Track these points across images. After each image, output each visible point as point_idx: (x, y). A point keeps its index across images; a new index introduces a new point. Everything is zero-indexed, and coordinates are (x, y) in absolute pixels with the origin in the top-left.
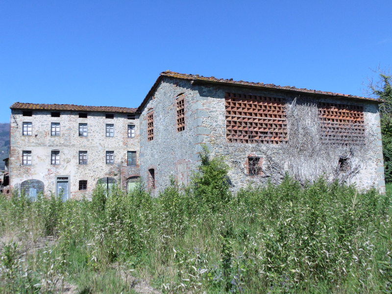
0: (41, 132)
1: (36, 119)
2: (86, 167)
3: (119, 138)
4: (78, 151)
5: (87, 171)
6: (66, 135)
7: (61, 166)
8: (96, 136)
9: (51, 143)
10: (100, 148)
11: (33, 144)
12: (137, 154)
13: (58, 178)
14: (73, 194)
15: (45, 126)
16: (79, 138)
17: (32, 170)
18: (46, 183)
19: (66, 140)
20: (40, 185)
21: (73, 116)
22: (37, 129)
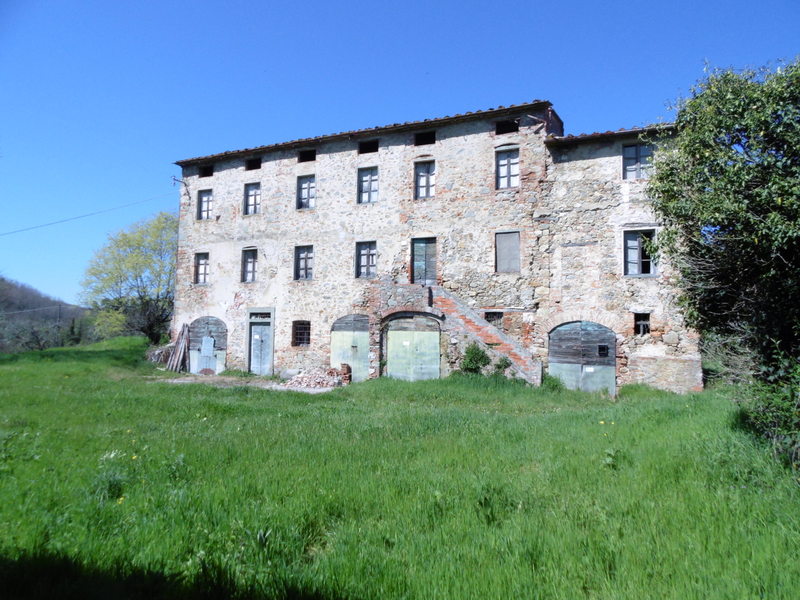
0: (225, 210)
1: (220, 181)
2: (309, 288)
3: (390, 204)
4: (293, 248)
5: (311, 298)
6: (271, 210)
7: (258, 285)
8: (334, 205)
9: (242, 234)
10: (342, 234)
11: (212, 238)
12: (439, 246)
13: (252, 314)
14: (279, 354)
15: (234, 195)
16: (296, 215)
17: (209, 295)
18: (230, 326)
19: (269, 222)
20: (220, 330)
21: (285, 161)
22: (220, 202)
